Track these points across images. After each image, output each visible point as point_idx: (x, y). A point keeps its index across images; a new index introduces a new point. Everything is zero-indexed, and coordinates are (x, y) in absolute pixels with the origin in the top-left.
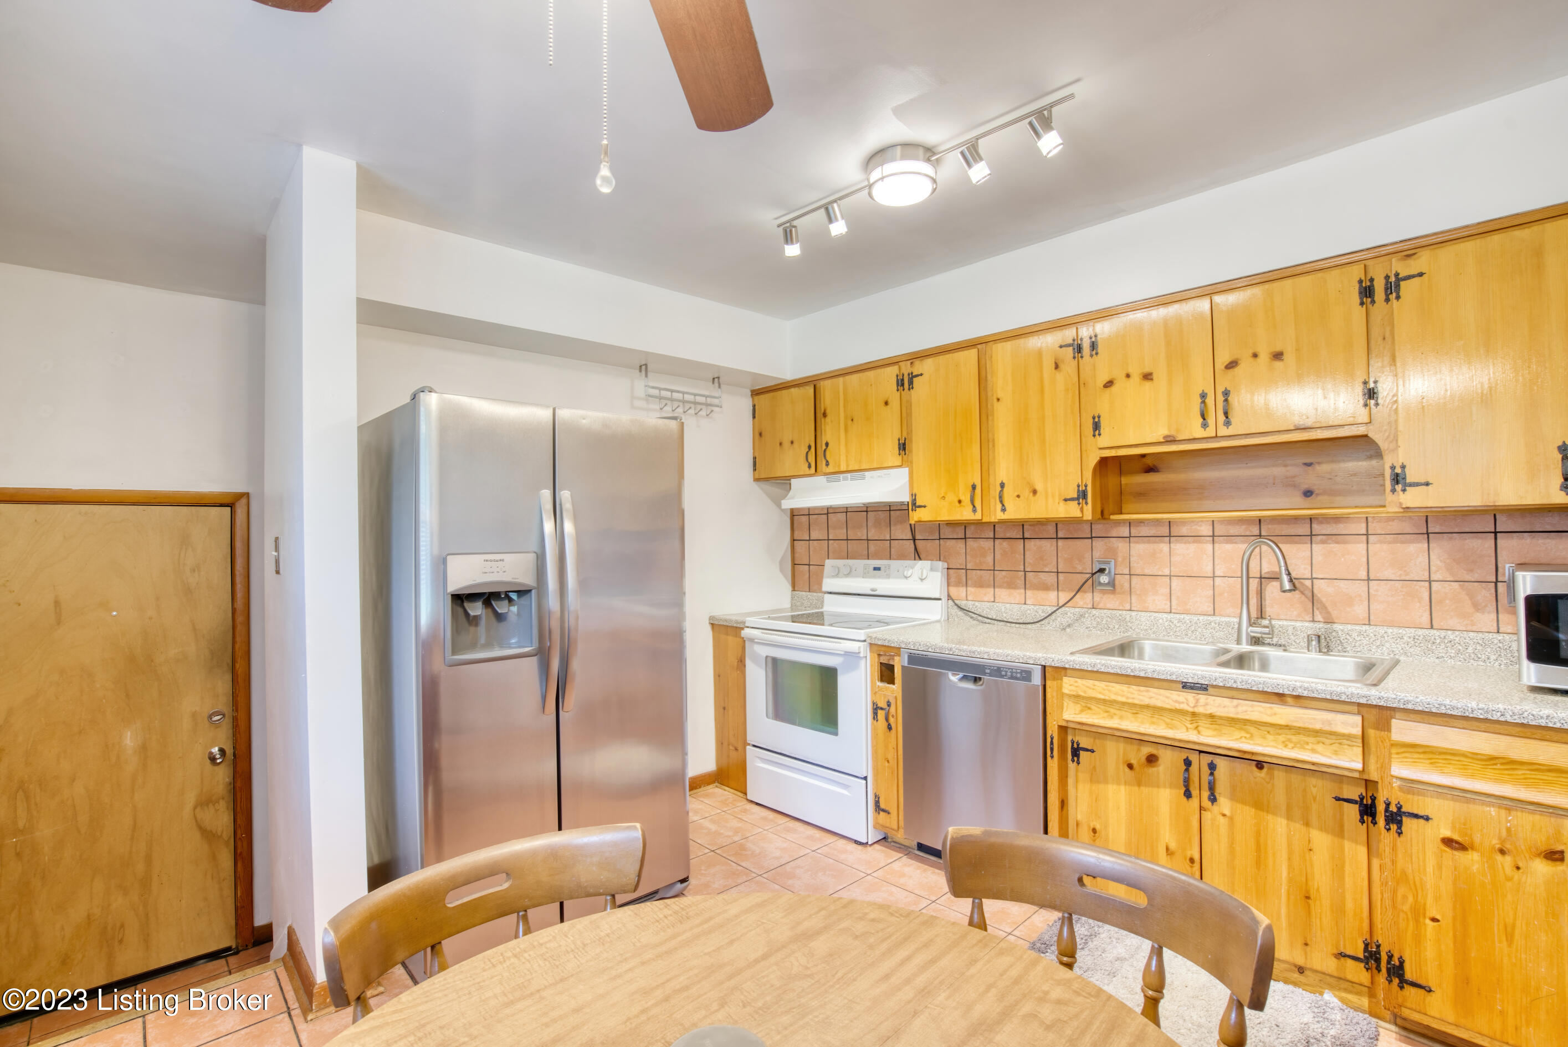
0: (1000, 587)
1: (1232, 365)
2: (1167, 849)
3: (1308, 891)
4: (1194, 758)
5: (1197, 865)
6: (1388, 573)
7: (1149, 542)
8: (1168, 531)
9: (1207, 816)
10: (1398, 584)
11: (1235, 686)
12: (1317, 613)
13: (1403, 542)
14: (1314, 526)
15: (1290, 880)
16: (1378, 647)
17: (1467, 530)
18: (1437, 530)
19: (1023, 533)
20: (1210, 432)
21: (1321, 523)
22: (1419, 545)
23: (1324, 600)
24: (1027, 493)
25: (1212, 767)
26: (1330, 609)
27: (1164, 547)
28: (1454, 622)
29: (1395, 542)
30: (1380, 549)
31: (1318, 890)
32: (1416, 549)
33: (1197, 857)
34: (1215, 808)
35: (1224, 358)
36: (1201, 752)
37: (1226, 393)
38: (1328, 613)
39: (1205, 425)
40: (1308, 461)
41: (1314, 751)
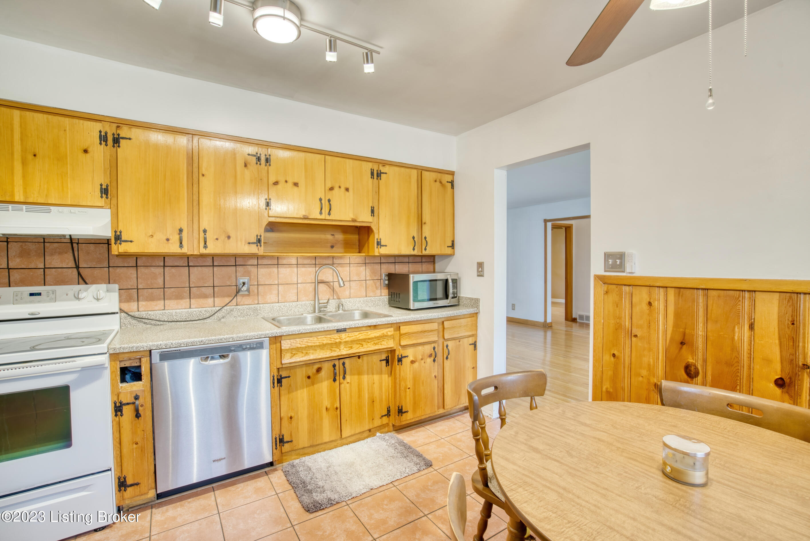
0: (170, 299)
1: (332, 189)
2: (327, 408)
3: (373, 399)
4: (337, 363)
5: (339, 410)
6: (355, 278)
7: (268, 268)
8: (277, 262)
9: (342, 386)
10: (358, 282)
11: (358, 326)
12: (335, 295)
13: (359, 267)
14: (334, 260)
15: (369, 398)
16: (354, 306)
17: (375, 262)
18: (368, 262)
19: (188, 263)
20: (323, 217)
21: (336, 259)
22: (363, 267)
23: (337, 290)
24: (223, 237)
25: (344, 364)
26: (339, 294)
27: (275, 270)
28: (371, 294)
29: (357, 266)
30: (353, 269)
31: (376, 397)
32: (362, 268)
33: (338, 406)
34: (345, 382)
35: (329, 185)
36: (339, 359)
37: (329, 201)
38: (338, 295)
39: (321, 213)
40: (333, 233)
41: (381, 345)
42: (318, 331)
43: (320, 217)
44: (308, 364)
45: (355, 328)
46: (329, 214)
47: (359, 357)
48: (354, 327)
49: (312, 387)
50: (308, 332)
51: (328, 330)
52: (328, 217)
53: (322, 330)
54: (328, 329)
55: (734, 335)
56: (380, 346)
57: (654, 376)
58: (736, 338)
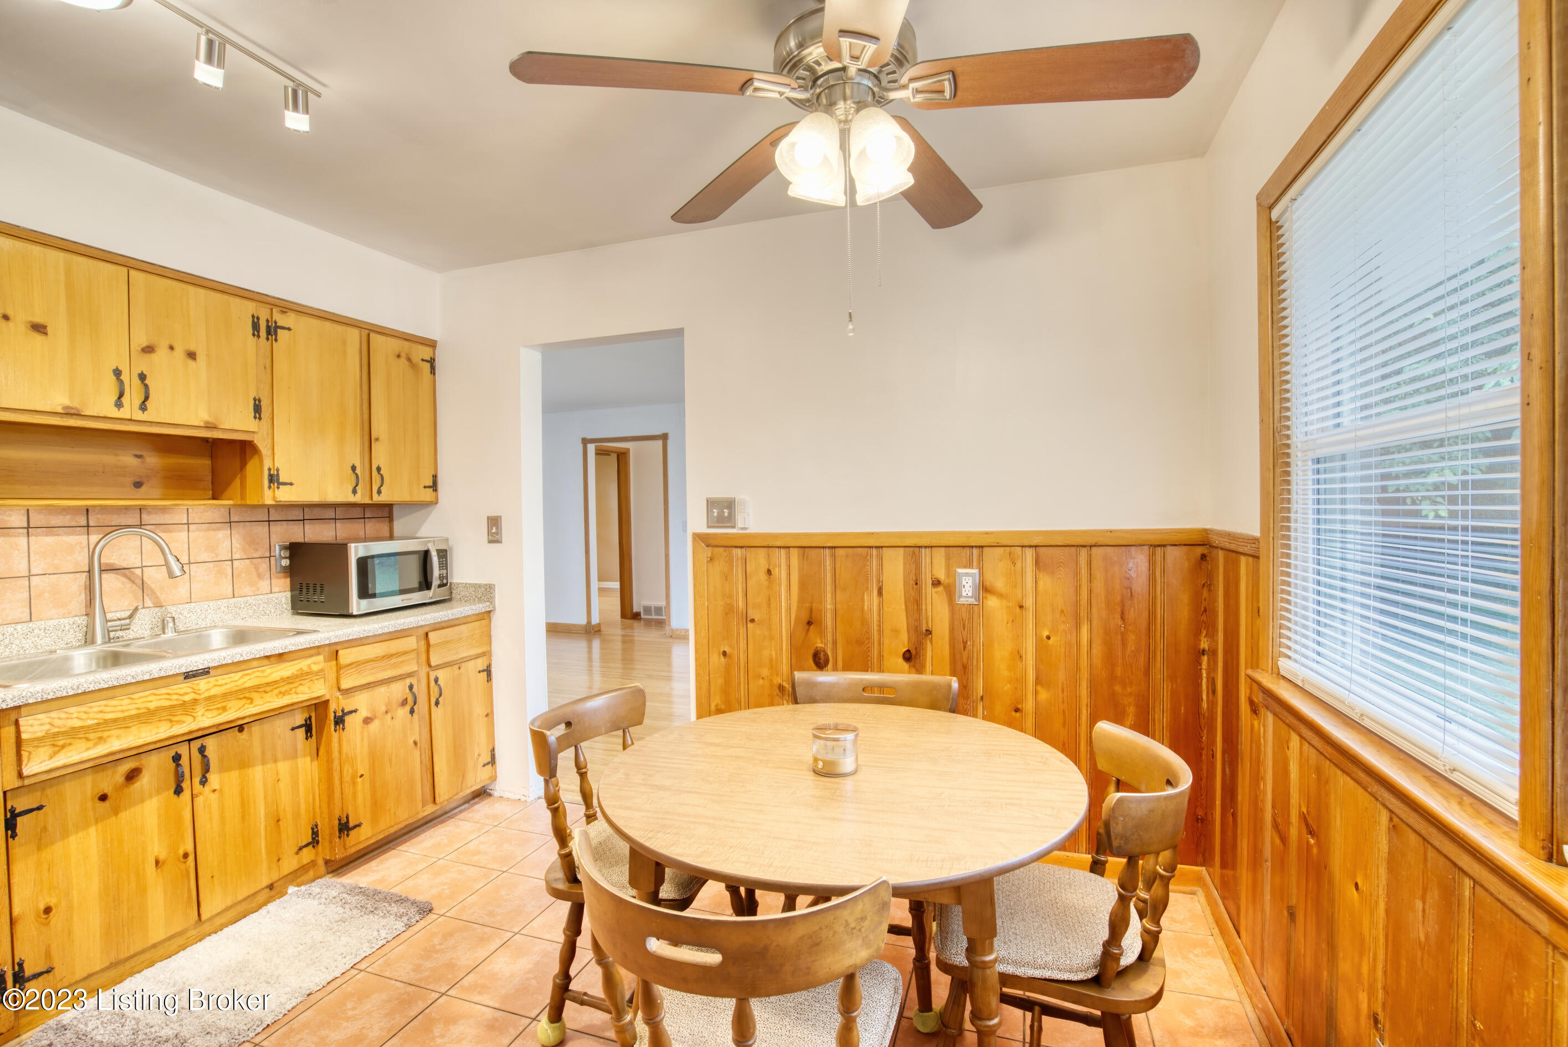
1: (149, 349)
2: (157, 862)
3: (278, 816)
4: (183, 750)
5: (191, 857)
6: (205, 556)
9: (199, 801)
10: (211, 565)
11: (241, 659)
12: (146, 599)
13: (214, 530)
14: (144, 516)
15: (267, 815)
16: (203, 620)
17: (254, 520)
18: (236, 520)
20: (125, 413)
21: (149, 513)
22: (225, 532)
23: (153, 586)
25: (202, 750)
26: (159, 594)
28: (247, 590)
29: (209, 530)
30: (198, 535)
31: (284, 810)
32: (222, 535)
33: (190, 848)
34: (207, 788)
35: (141, 340)
36: (190, 740)
37: (142, 377)
38: (157, 597)
39: (119, 404)
40: (139, 453)
41: (296, 693)
42: (134, 681)
43: (115, 413)
44: (100, 766)
45: (233, 664)
46: (143, 407)
47: (241, 728)
48: (230, 662)
49: (114, 818)
50: (107, 686)
51: (161, 675)
52: (139, 416)
53: (147, 677)
54: (163, 674)
55: (864, 605)
56: (294, 696)
57: (777, 675)
58: (866, 608)
